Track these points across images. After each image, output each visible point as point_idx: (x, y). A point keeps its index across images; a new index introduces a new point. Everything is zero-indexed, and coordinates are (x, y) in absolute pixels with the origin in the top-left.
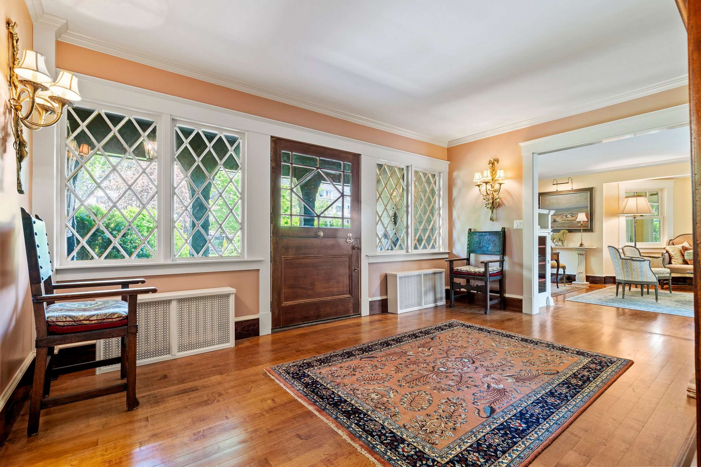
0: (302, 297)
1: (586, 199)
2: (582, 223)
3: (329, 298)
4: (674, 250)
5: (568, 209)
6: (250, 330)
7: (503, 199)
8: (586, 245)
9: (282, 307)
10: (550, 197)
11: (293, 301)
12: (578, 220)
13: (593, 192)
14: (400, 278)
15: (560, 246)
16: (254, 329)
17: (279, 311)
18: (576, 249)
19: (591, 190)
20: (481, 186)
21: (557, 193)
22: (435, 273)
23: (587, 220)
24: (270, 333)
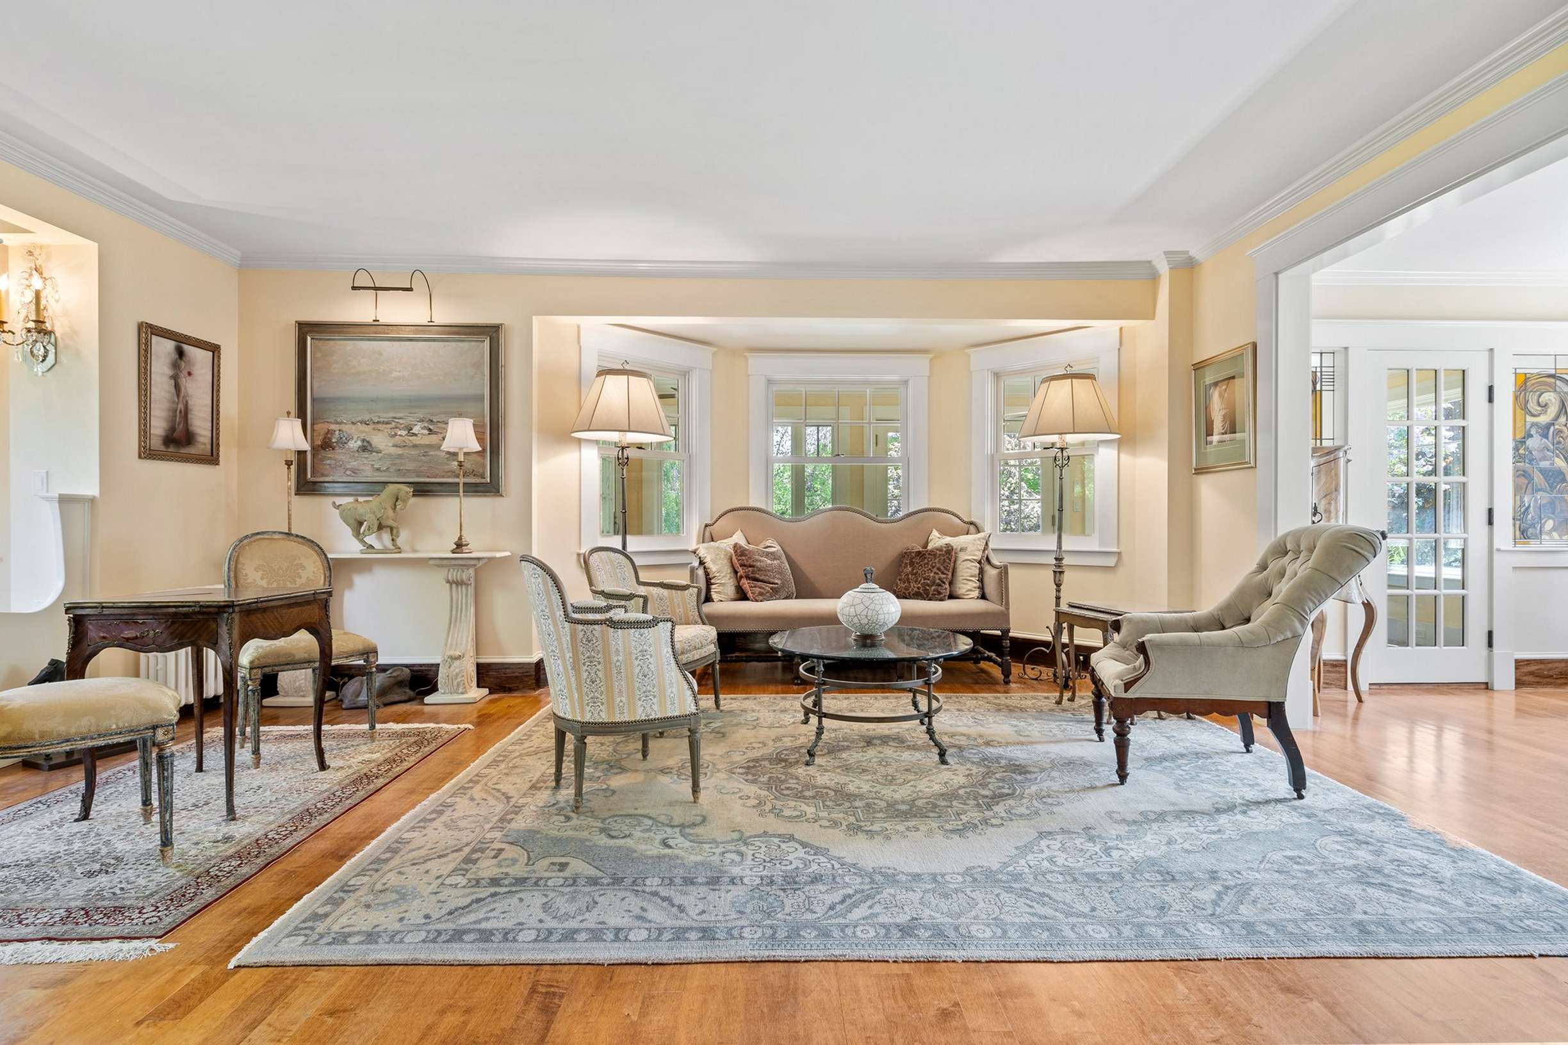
1: (478, 365)
2: (461, 458)
4: (716, 559)
5: (415, 402)
8: (477, 548)
10: (349, 345)
12: (447, 446)
13: (502, 341)
15: (385, 551)
18: (441, 563)
19: (492, 333)
21: (374, 330)
23: (477, 447)
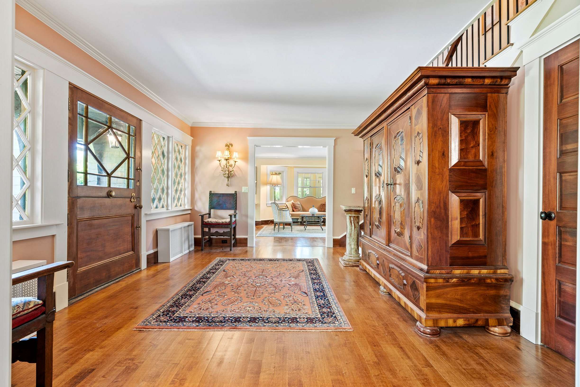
0: (94, 261)
3: (117, 258)
4: (289, 205)
7: (235, 172)
9: (77, 274)
11: (86, 266)
14: (171, 231)
17: (74, 279)
20: (221, 161)
22: (188, 226)
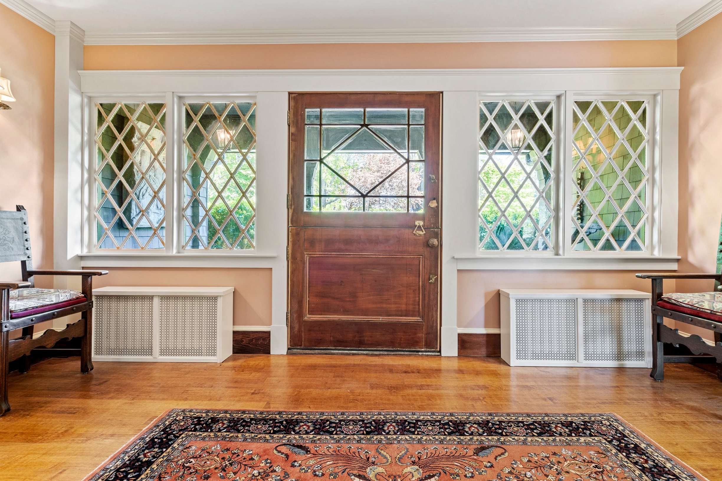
0: (336, 312)
6: (258, 344)
9: (305, 321)
11: (321, 315)
14: (518, 301)
16: (264, 344)
17: (300, 326)
22: (616, 300)
24: (286, 354)
